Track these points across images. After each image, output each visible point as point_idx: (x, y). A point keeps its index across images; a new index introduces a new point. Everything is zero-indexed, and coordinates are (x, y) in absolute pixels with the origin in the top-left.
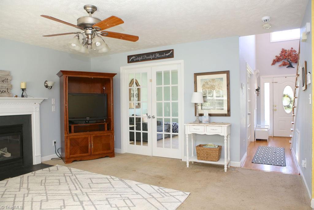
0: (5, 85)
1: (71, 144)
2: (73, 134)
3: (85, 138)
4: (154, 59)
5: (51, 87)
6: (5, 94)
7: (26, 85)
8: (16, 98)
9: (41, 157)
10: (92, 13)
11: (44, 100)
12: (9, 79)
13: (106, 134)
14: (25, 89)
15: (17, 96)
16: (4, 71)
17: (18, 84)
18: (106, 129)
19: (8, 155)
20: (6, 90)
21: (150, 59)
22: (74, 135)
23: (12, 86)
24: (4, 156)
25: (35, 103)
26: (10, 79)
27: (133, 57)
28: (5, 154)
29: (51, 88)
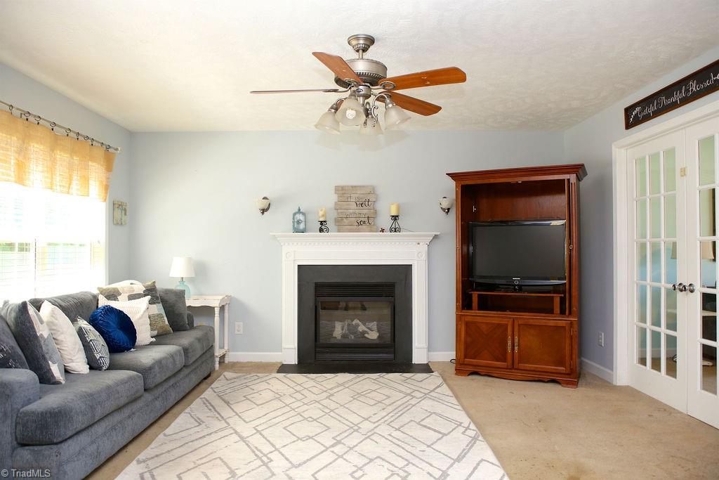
0: (365, 211)
1: (466, 332)
2: (475, 312)
3: (499, 325)
4: (685, 101)
5: (448, 209)
6: (364, 227)
7: (399, 208)
8: (381, 233)
9: (429, 351)
10: (365, 50)
11: (436, 237)
12: (372, 198)
13: (552, 323)
14: (397, 216)
15: (383, 231)
16: (363, 186)
17: (386, 209)
18: (557, 309)
19: (373, 336)
20: (366, 220)
21: (674, 106)
22: (476, 315)
23: (376, 212)
24: (366, 335)
25: (419, 244)
26: (374, 200)
27: (638, 109)
28: (368, 334)
29: (448, 211)
